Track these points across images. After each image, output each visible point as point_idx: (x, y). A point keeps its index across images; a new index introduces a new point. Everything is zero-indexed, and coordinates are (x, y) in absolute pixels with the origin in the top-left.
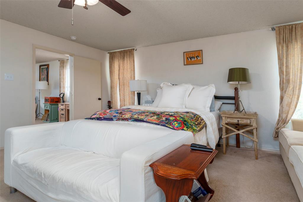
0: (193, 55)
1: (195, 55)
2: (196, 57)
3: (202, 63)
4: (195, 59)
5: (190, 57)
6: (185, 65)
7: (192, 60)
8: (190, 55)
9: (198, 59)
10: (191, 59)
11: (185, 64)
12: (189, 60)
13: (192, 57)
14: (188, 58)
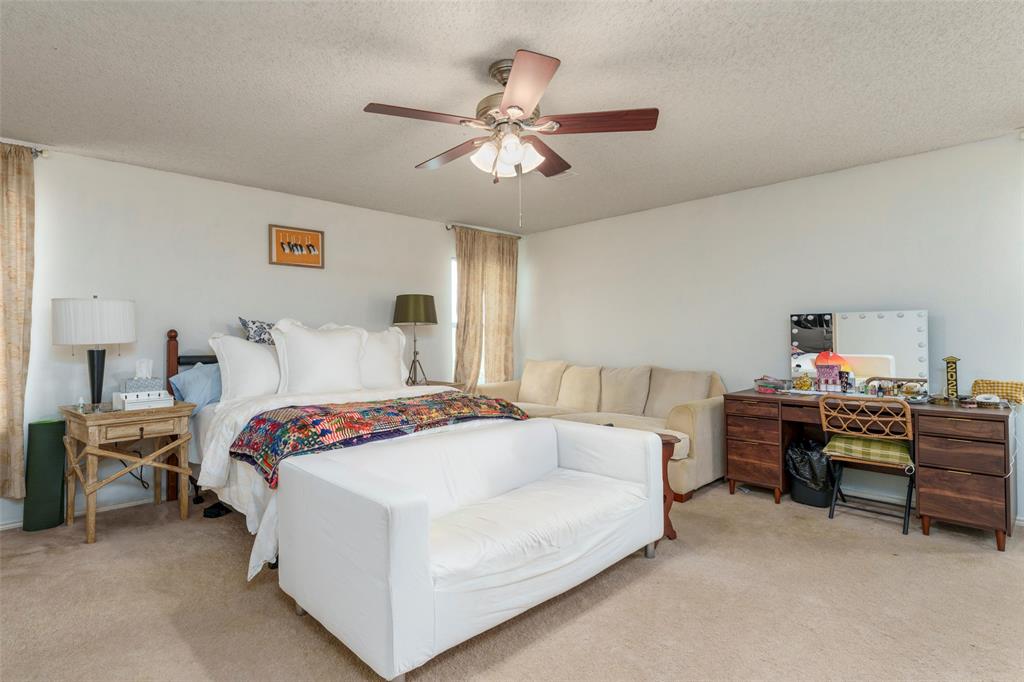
0: (297, 238)
1: (303, 241)
2: (308, 247)
3: (322, 267)
4: (305, 252)
5: (289, 243)
6: (271, 263)
7: (296, 253)
8: (290, 237)
9: (313, 252)
10: (291, 249)
11: (274, 259)
12: (287, 251)
13: (296, 245)
14: (282, 244)
